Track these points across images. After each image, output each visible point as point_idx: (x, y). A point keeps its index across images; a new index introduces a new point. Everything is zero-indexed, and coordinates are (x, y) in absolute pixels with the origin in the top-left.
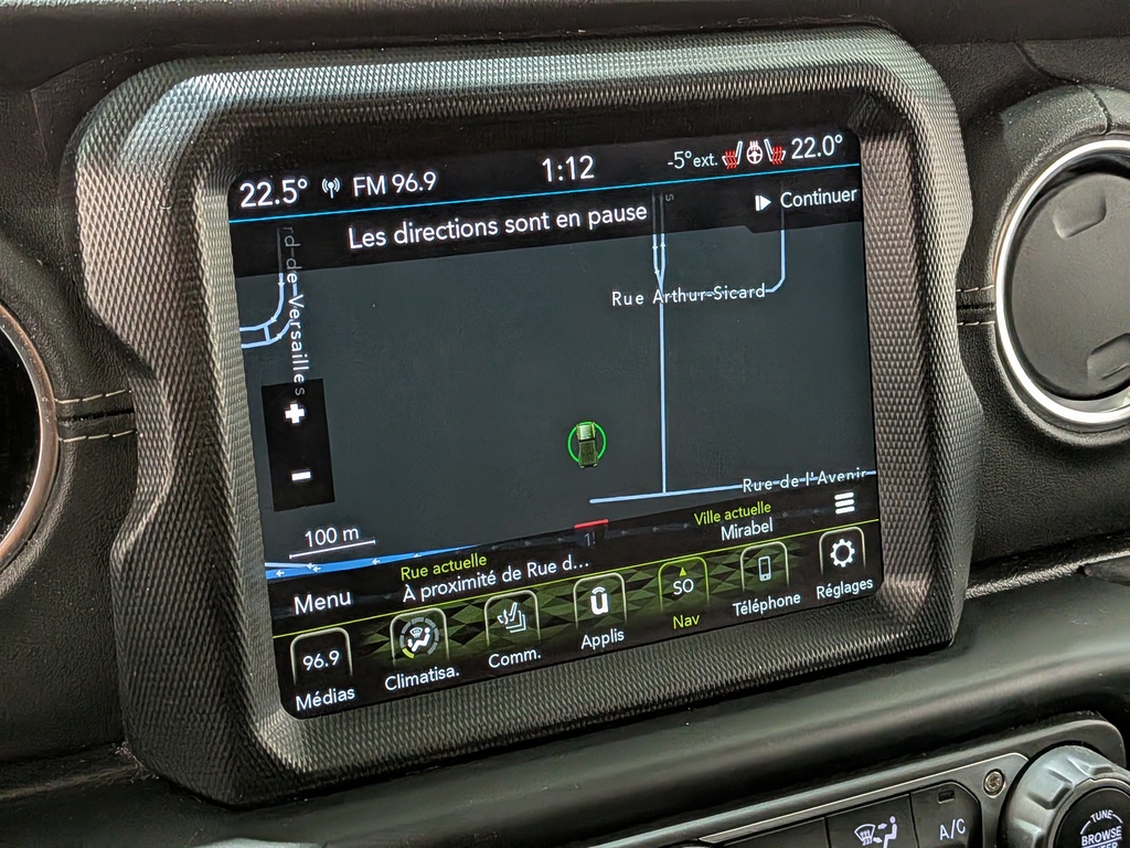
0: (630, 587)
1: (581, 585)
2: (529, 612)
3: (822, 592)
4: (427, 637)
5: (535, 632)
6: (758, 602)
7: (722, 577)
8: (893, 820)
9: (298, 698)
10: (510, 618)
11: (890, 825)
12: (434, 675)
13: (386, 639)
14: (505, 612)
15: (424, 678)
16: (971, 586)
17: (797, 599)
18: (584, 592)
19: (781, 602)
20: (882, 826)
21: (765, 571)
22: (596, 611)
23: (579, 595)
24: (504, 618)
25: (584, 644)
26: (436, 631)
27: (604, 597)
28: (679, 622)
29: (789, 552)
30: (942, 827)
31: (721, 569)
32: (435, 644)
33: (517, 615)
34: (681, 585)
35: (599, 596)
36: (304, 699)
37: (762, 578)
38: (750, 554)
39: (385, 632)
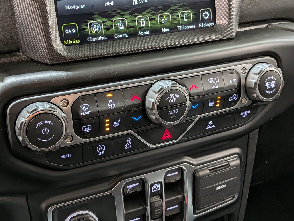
0: (151, 20)
1: (138, 18)
2: (125, 24)
3: (201, 25)
4: (98, 28)
5: (126, 30)
6: (184, 27)
7: (175, 19)
8: (218, 77)
9: (65, 41)
10: (120, 25)
11: (217, 79)
12: (100, 38)
13: (87, 28)
14: (118, 23)
15: (98, 39)
16: (239, 28)
17: (194, 26)
18: (139, 20)
19: (190, 27)
20: (215, 79)
21: (186, 18)
22: (142, 25)
23: (138, 20)
24: (118, 25)
25: (139, 34)
26: (100, 27)
27: (144, 22)
28: (164, 30)
29: (192, 14)
30: (230, 80)
31: (174, 17)
32: (100, 30)
33: (121, 24)
34: (164, 20)
35: (143, 21)
36: (66, 41)
37: (185, 20)
38: (182, 13)
39: (87, 26)
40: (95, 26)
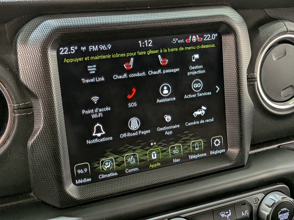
0: (162, 152)
1: (149, 151)
2: (136, 158)
3: (212, 153)
4: (110, 165)
5: (138, 164)
7: (186, 149)
8: (230, 211)
9: (76, 181)
10: (131, 160)
11: (229, 212)
12: (111, 175)
13: (99, 165)
14: (130, 158)
15: (109, 175)
16: (250, 150)
17: (205, 154)
19: (201, 155)
20: (227, 212)
21: (197, 147)
22: (153, 158)
23: (149, 154)
24: (129, 160)
25: (150, 166)
26: (112, 163)
27: (155, 154)
28: (175, 161)
29: (203, 143)
30: (242, 212)
31: (185, 147)
32: (112, 167)
33: (133, 159)
34: (175, 151)
36: (78, 181)
37: (196, 149)
38: (193, 143)
39: (99, 164)
40: (107, 164)
